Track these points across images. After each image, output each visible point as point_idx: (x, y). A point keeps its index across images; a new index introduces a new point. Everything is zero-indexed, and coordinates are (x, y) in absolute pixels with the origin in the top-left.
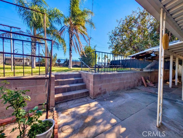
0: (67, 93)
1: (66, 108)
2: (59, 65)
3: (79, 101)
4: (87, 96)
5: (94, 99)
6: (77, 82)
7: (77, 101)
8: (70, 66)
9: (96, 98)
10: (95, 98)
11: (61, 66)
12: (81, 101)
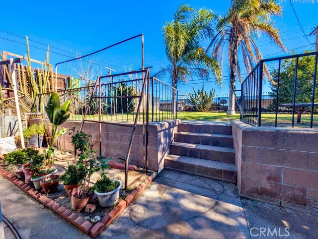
0: (188, 158)
1: (170, 182)
2: (219, 109)
3: (202, 184)
4: (228, 182)
5: (242, 198)
6: (216, 142)
7: (198, 181)
8: (230, 110)
9: (252, 200)
10: (248, 199)
11: (221, 111)
12: (206, 186)
